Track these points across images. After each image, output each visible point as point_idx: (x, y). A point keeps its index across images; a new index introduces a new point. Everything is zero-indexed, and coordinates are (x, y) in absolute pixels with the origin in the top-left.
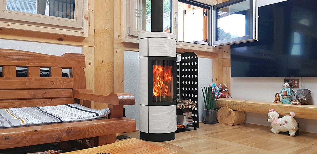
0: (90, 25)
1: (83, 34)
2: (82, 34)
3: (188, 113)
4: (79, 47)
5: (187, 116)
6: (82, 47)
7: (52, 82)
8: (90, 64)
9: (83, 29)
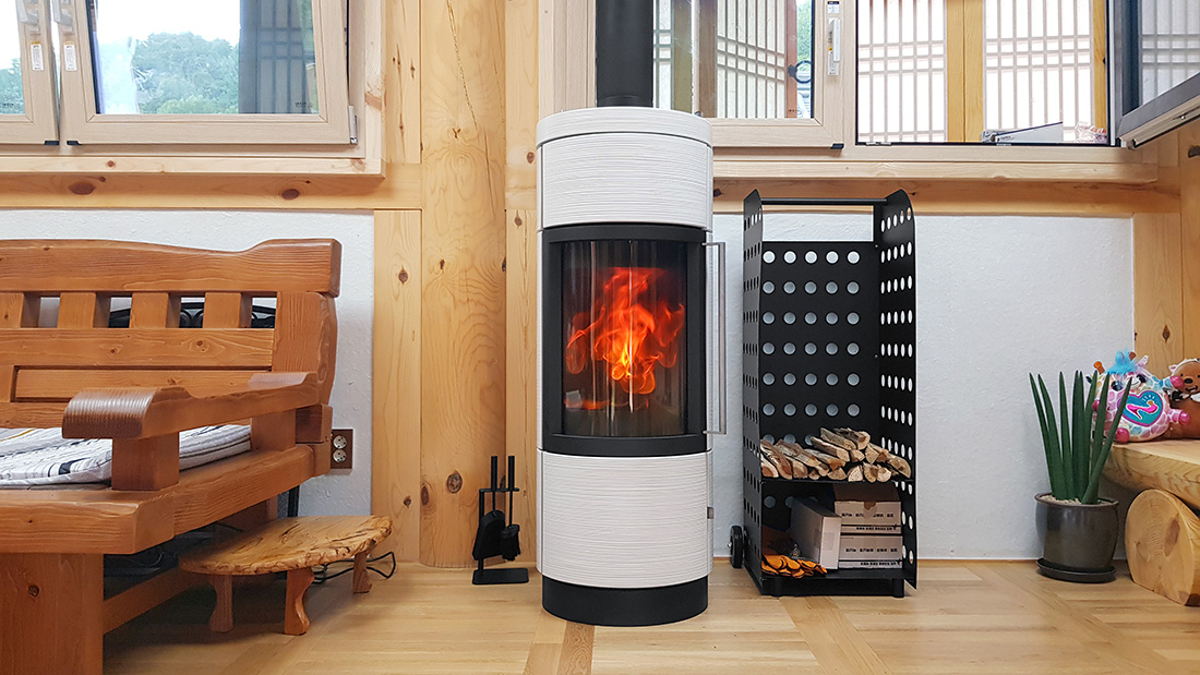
0: (401, 128)
1: (361, 163)
2: (357, 163)
3: (867, 507)
4: (363, 214)
5: (861, 521)
6: (372, 214)
7: (200, 343)
8: (403, 276)
9: (361, 144)
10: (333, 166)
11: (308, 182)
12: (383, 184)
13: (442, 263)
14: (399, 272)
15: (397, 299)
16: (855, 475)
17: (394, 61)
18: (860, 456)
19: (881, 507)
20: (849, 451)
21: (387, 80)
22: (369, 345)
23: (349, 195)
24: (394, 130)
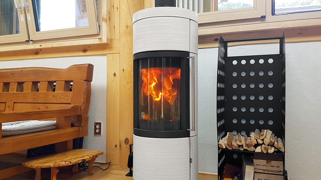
2: (100, 40)
3: (267, 163)
4: (104, 56)
5: (265, 168)
6: (106, 56)
7: (54, 96)
8: (115, 75)
9: (101, 33)
10: (94, 41)
11: (89, 47)
12: (109, 46)
13: (123, 70)
14: (114, 73)
15: (113, 82)
16: (258, 150)
17: (111, 6)
18: (261, 142)
19: (274, 163)
20: (256, 140)
21: (109, 13)
22: (106, 96)
23: (100, 50)
24: (111, 28)
